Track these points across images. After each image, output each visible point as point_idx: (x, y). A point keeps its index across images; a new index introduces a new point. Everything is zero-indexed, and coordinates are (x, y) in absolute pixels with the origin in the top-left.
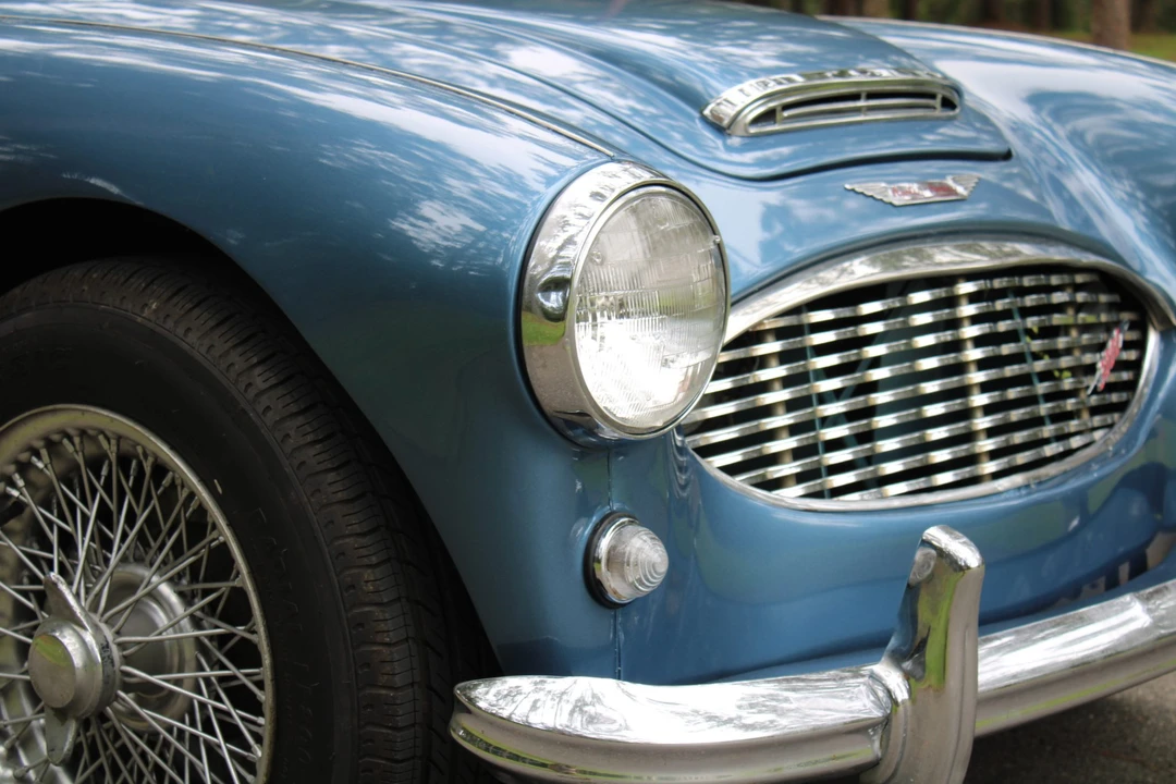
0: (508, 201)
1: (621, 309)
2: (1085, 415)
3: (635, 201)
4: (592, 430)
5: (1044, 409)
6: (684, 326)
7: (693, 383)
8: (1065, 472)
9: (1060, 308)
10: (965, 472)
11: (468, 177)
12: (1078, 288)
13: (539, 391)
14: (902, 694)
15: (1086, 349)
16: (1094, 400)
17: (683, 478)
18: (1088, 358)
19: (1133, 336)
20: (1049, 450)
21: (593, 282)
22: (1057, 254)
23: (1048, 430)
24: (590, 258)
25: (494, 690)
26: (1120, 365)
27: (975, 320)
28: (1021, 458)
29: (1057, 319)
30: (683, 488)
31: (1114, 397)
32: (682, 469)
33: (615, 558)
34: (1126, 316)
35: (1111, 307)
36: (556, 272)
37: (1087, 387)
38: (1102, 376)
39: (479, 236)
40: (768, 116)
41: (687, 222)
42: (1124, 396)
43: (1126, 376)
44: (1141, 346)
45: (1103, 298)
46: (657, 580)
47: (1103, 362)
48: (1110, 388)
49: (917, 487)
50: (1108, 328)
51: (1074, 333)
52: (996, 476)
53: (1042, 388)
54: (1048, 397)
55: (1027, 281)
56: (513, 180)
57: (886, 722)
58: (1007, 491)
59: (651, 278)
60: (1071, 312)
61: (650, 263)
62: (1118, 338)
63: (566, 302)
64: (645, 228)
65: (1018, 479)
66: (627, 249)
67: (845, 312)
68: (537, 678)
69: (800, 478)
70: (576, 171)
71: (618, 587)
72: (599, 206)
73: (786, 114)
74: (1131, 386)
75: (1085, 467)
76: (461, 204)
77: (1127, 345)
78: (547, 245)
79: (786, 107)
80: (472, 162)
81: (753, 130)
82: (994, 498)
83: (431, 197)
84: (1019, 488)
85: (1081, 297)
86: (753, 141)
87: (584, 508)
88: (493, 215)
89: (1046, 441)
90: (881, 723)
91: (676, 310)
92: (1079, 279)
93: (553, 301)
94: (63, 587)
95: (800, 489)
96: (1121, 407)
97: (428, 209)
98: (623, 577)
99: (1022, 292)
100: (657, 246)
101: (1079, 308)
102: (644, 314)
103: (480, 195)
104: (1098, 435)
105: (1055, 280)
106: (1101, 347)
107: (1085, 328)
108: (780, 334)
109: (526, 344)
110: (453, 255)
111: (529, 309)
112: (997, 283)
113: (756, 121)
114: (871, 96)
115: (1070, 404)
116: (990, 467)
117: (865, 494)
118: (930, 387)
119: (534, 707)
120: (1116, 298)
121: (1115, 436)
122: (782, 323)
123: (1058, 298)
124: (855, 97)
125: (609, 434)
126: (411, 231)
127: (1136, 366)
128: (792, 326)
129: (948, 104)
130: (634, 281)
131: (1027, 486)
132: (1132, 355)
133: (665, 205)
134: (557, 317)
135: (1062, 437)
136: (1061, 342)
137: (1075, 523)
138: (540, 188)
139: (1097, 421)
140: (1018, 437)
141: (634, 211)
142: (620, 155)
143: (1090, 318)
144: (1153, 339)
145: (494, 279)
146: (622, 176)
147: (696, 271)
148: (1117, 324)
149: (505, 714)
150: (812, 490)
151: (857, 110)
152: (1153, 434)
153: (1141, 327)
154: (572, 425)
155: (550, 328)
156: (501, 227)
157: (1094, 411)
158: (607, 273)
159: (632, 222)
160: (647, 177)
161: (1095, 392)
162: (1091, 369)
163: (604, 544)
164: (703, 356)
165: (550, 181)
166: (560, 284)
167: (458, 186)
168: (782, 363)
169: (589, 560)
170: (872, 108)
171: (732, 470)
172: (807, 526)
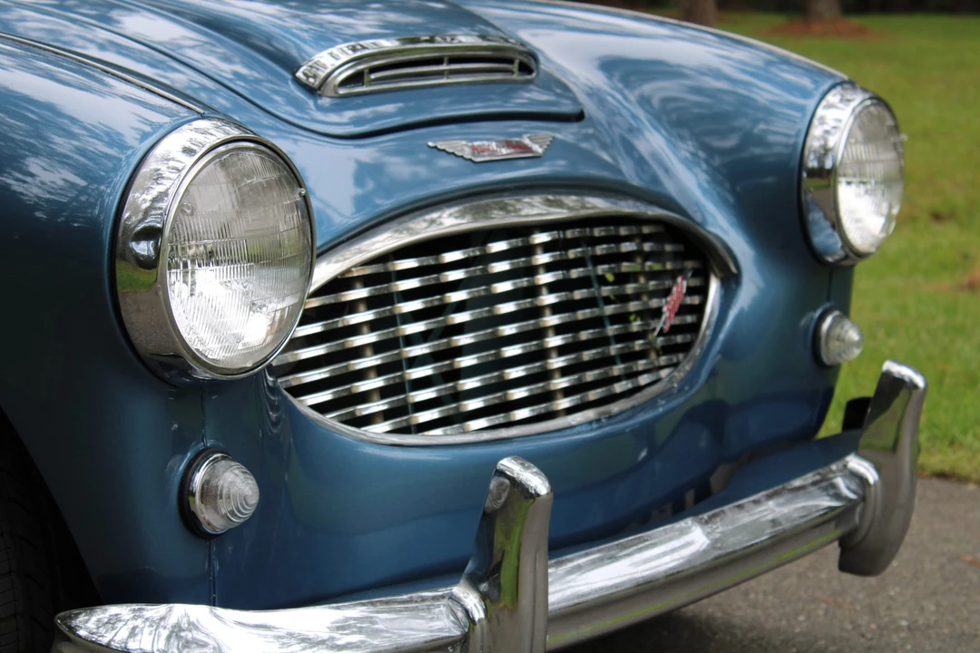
0: (107, 156)
1: (210, 257)
2: (653, 355)
3: (223, 155)
4: (185, 370)
5: (614, 349)
6: (271, 272)
7: (280, 327)
8: (633, 408)
9: (629, 257)
10: (540, 408)
11: (70, 135)
12: (645, 238)
13: (134, 335)
14: (478, 614)
15: (653, 294)
16: (660, 341)
17: (273, 415)
18: (654, 303)
19: (695, 282)
20: (619, 388)
21: (184, 232)
22: (627, 207)
23: (617, 369)
24: (180, 209)
25: (94, 619)
26: (683, 310)
27: (550, 267)
28: (593, 395)
29: (626, 267)
30: (275, 424)
31: (679, 339)
32: (275, 408)
33: (209, 492)
34: (689, 264)
35: (676, 256)
36: (151, 221)
37: (654, 329)
38: (667, 319)
39: (83, 191)
40: (356, 79)
41: (274, 175)
42: (689, 337)
43: (689, 319)
44: (703, 291)
45: (668, 248)
46: (249, 512)
47: (668, 306)
48: (675, 330)
49: (497, 422)
50: (673, 275)
51: (642, 280)
52: (569, 411)
53: (611, 330)
54: (618, 338)
55: (597, 232)
56: (114, 139)
57: (464, 640)
58: (580, 425)
59: (239, 229)
60: (639, 260)
61: (239, 213)
62: (682, 284)
63: (157, 250)
64: (235, 181)
65: (590, 414)
66: (217, 201)
67: (429, 261)
68: (135, 606)
69: (386, 415)
70: (168, 128)
71: (212, 519)
72: (190, 160)
73: (373, 76)
74: (695, 328)
75: (652, 403)
76: (63, 160)
77: (691, 291)
78: (141, 198)
79: (373, 70)
80: (73, 120)
81: (342, 91)
82: (568, 432)
83: (36, 154)
84: (590, 423)
85: (647, 247)
86: (343, 103)
87: (180, 445)
88: (93, 169)
89: (618, 379)
90: (460, 640)
91: (262, 258)
92: (646, 230)
93: (143, 248)
95: (384, 427)
96: (685, 348)
97: (34, 165)
98: (216, 509)
99: (595, 241)
100: (245, 200)
101: (647, 256)
102: (232, 262)
103: (82, 152)
104: (664, 373)
105: (623, 231)
106: (666, 292)
107: (652, 275)
108: (368, 281)
109: (119, 288)
110: (55, 208)
111: (124, 258)
112: (569, 234)
113: (345, 83)
114: (453, 60)
115: (638, 345)
116: (564, 403)
117: (449, 429)
118: (508, 330)
119: (133, 633)
120: (681, 248)
121: (679, 375)
122: (368, 270)
123: (627, 247)
124: (438, 61)
125: (202, 374)
126: (17, 187)
127: (699, 310)
128: (379, 273)
129: (525, 69)
130: (224, 231)
131: (598, 420)
132: (696, 300)
133: (253, 159)
134: (149, 264)
135: (632, 375)
136: (630, 288)
137: (644, 454)
138: (135, 143)
139: (663, 360)
140: (590, 376)
141: (223, 165)
142: (208, 112)
143: (657, 267)
144: (714, 287)
145: (93, 228)
146: (208, 133)
147: (280, 220)
148: (681, 271)
149: (104, 641)
150: (398, 426)
151: (440, 74)
152: (713, 374)
153: (703, 275)
154: (167, 367)
155: (144, 276)
156: (100, 180)
157: (667, 350)
158: (198, 223)
159: (221, 175)
160: (235, 133)
161: (661, 333)
162: (657, 313)
163: (199, 478)
164: (290, 301)
165: (145, 136)
166: (152, 234)
167: (62, 144)
168: (369, 308)
169: (184, 494)
170: (454, 72)
171: (323, 408)
172: (392, 460)
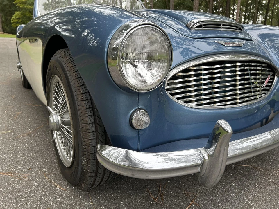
2: (260, 91)
5: (252, 90)
8: (255, 103)
9: (258, 70)
10: (233, 102)
12: (263, 67)
13: (113, 78)
14: (207, 158)
15: (262, 79)
16: (263, 88)
18: (263, 80)
19: (272, 77)
20: (252, 98)
22: (259, 59)
23: (252, 94)
26: (269, 82)
27: (240, 71)
28: (246, 99)
29: (258, 72)
31: (267, 88)
33: (137, 119)
34: (271, 73)
35: (268, 71)
37: (262, 86)
38: (265, 84)
40: (200, 26)
42: (269, 88)
43: (270, 84)
44: (273, 79)
45: (267, 69)
47: (266, 82)
48: (266, 86)
49: (223, 104)
50: (267, 75)
51: (260, 75)
52: (240, 103)
53: (252, 86)
54: (253, 88)
55: (253, 64)
58: (243, 106)
60: (260, 71)
62: (269, 77)
63: (117, 54)
65: (245, 104)
67: (210, 67)
69: (196, 101)
71: (137, 126)
73: (204, 26)
74: (270, 86)
75: (259, 102)
77: (271, 79)
79: (204, 25)
81: (196, 29)
82: (240, 108)
84: (245, 106)
85: (263, 68)
86: (196, 32)
89: (252, 96)
90: (201, 164)
92: (263, 65)
95: (196, 103)
96: (268, 90)
98: (138, 124)
99: (251, 66)
101: (262, 71)
104: (263, 95)
105: (258, 65)
106: (265, 78)
107: (263, 75)
108: (195, 70)
109: (109, 65)
111: (109, 56)
112: (246, 64)
113: (197, 27)
114: (223, 25)
115: (258, 89)
116: (239, 101)
117: (211, 105)
118: (228, 84)
120: (270, 69)
121: (266, 96)
122: (195, 68)
123: (258, 68)
124: (220, 25)
127: (272, 82)
128: (198, 68)
129: (240, 29)
131: (247, 105)
132: (271, 80)
134: (115, 59)
136: (258, 77)
139: (263, 92)
140: (246, 95)
143: (264, 73)
144: (276, 77)
148: (270, 74)
150: (198, 104)
151: (220, 28)
152: (275, 94)
153: (274, 75)
154: (123, 87)
155: (114, 61)
157: (262, 90)
161: (263, 87)
162: (263, 83)
163: (134, 116)
166: (116, 49)
168: (194, 76)
169: (131, 119)
170: (223, 28)
171: (178, 99)
172: (194, 112)
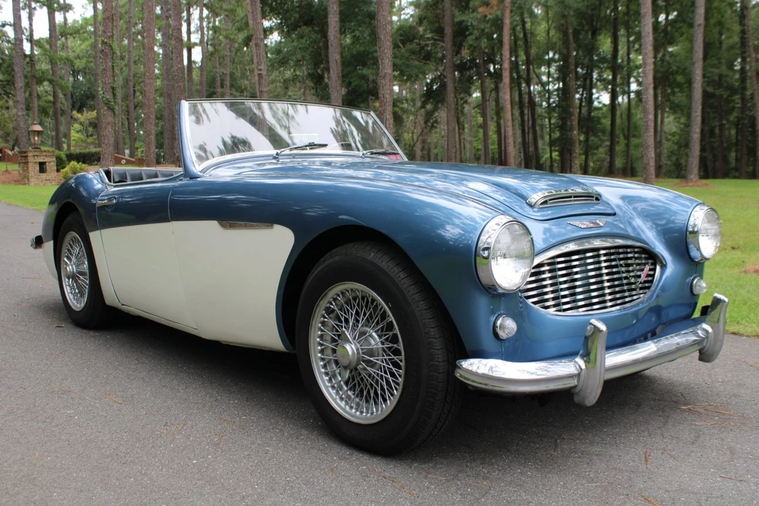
0: (470, 224)
1: (504, 256)
2: (638, 290)
3: (508, 226)
4: (496, 290)
5: (625, 288)
6: (522, 261)
7: (524, 277)
8: (631, 306)
9: (630, 258)
10: (602, 305)
11: (459, 218)
12: (636, 253)
13: (481, 279)
14: (584, 367)
15: (638, 270)
16: (640, 285)
17: (521, 305)
18: (639, 273)
19: (652, 267)
20: (627, 300)
21: (496, 248)
22: (629, 243)
23: (627, 294)
24: (496, 242)
25: (467, 363)
26: (648, 276)
27: (605, 261)
28: (619, 302)
29: (629, 262)
30: (521, 308)
31: (647, 285)
32: (521, 303)
33: (502, 326)
34: (650, 261)
35: (646, 258)
36: (486, 246)
38: (643, 278)
39: (463, 235)
40: (545, 202)
41: (523, 232)
42: (649, 285)
43: (650, 279)
44: (654, 270)
45: (643, 256)
46: (514, 333)
47: (643, 274)
48: (645, 282)
49: (589, 309)
50: (645, 264)
51: (635, 266)
52: (612, 306)
53: (625, 281)
54: (627, 284)
55: (621, 250)
56: (472, 219)
57: (579, 375)
58: (614, 311)
59: (513, 247)
60: (634, 259)
61: (512, 243)
62: (647, 267)
63: (489, 254)
64: (511, 233)
65: (618, 307)
66: (506, 239)
67: (568, 259)
68: (479, 360)
69: (554, 306)
70: (491, 218)
71: (502, 334)
72: (498, 227)
73: (549, 202)
74: (651, 282)
75: (638, 305)
76: (457, 226)
77: (650, 270)
78: (483, 238)
79: (551, 199)
80: (460, 214)
81: (541, 206)
82: (611, 313)
83: (449, 224)
84: (618, 310)
85: (636, 255)
86: (541, 210)
87: (493, 312)
88: (467, 229)
89: (626, 297)
90: (577, 375)
91: (520, 257)
92: (636, 250)
93: (486, 254)
94: (346, 332)
95: (554, 309)
96: (648, 288)
97: (448, 227)
98: (504, 332)
99: (619, 253)
100: (515, 239)
101: (636, 258)
102: (511, 257)
103: (463, 223)
104: (642, 295)
105: (629, 250)
106: (643, 270)
107: (638, 264)
108: (549, 264)
109: (477, 265)
110: (456, 240)
111: (479, 256)
112: (612, 251)
113: (541, 204)
114: (575, 197)
115: (633, 286)
116: (610, 304)
117: (573, 311)
118: (592, 280)
119: (478, 368)
120: (647, 256)
121: (647, 296)
122: (549, 261)
123: (630, 255)
124: (570, 197)
125: (500, 291)
126: (443, 234)
127: (653, 276)
128: (552, 262)
129: (597, 199)
130: (508, 248)
131: (620, 310)
132: (652, 273)
133: (517, 227)
134: (487, 258)
136: (631, 268)
137: (635, 321)
138: (482, 222)
139: (641, 291)
140: (618, 296)
141: (508, 229)
142: (504, 213)
143: (639, 262)
144: (658, 268)
145: (468, 248)
146: (504, 219)
147: (524, 245)
148: (647, 263)
149: (470, 369)
150: (557, 309)
151: (571, 201)
152: (658, 296)
153: (654, 264)
154: (490, 288)
155: (485, 261)
156: (470, 233)
157: (641, 289)
158: (498, 246)
159: (507, 231)
160: (512, 219)
161: (641, 283)
162: (639, 276)
163: (499, 323)
164: (527, 270)
165: (484, 220)
166: (488, 249)
167: (457, 221)
168: (549, 273)
169: (494, 326)
170: (575, 200)
171: (535, 303)
172: (556, 320)
